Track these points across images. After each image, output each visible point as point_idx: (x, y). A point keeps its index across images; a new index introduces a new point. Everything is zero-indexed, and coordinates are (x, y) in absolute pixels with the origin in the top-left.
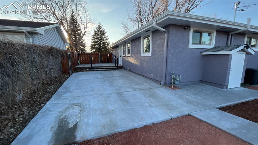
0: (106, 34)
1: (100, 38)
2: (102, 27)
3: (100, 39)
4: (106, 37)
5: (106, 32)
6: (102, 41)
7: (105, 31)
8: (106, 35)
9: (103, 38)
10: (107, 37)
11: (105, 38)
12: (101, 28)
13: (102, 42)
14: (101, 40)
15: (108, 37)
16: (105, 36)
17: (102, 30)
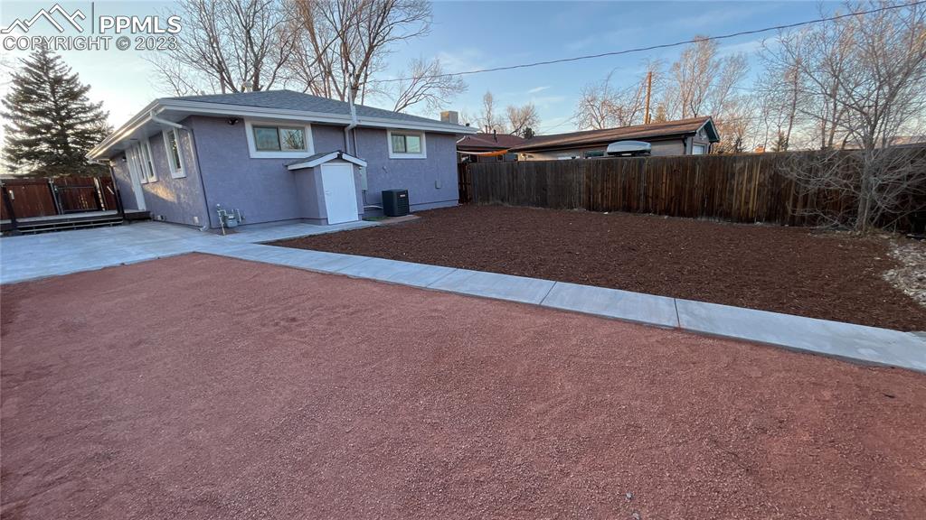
0: (86, 94)
1: (58, 114)
2: (58, 61)
3: (60, 115)
4: (91, 108)
5: (85, 85)
6: (71, 126)
7: (83, 81)
8: (92, 98)
9: (77, 113)
10: (99, 110)
11: (84, 110)
12: (57, 68)
13: (70, 131)
14: (62, 119)
15: (104, 109)
16: (87, 104)
17: (59, 74)
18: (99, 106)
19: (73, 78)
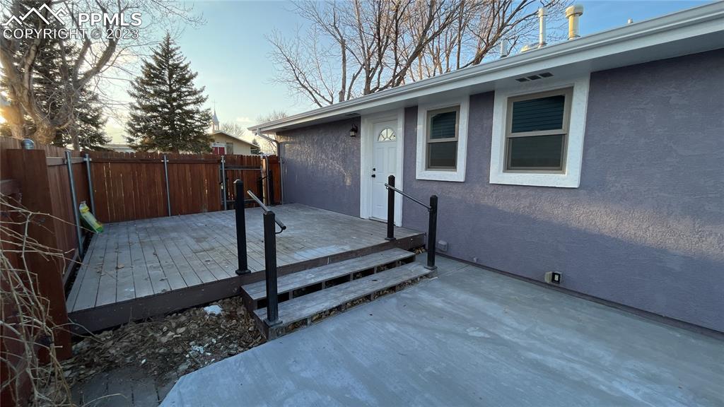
0: (194, 81)
1: (171, 95)
2: (177, 52)
3: (173, 98)
4: (195, 93)
6: (179, 107)
7: (192, 69)
9: (186, 96)
10: (200, 94)
11: (190, 93)
12: (175, 57)
13: (178, 111)
16: (193, 88)
17: (176, 62)
18: (202, 91)
19: (186, 66)
